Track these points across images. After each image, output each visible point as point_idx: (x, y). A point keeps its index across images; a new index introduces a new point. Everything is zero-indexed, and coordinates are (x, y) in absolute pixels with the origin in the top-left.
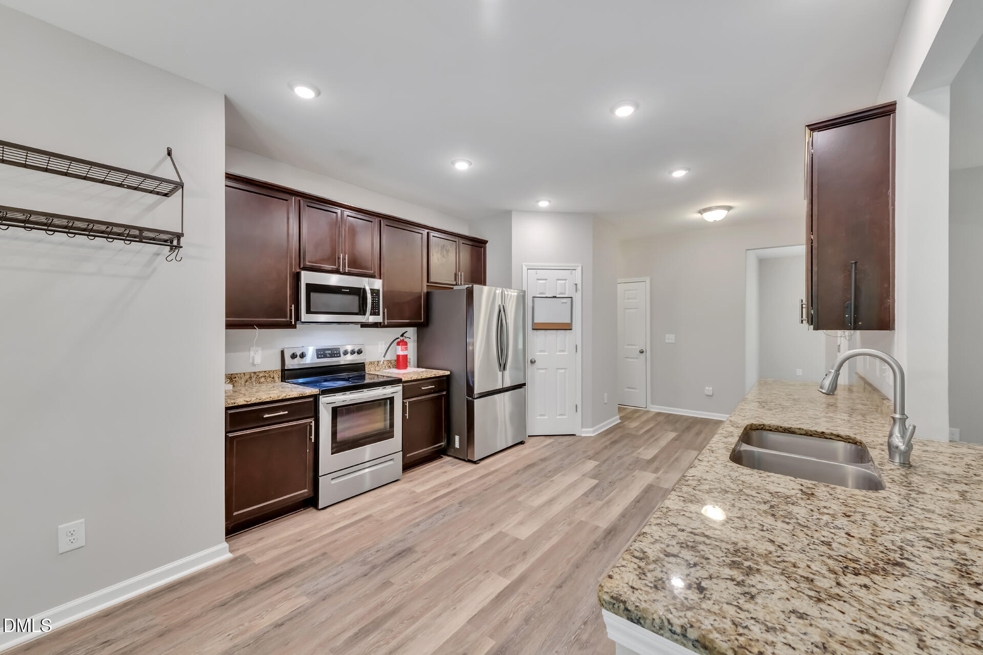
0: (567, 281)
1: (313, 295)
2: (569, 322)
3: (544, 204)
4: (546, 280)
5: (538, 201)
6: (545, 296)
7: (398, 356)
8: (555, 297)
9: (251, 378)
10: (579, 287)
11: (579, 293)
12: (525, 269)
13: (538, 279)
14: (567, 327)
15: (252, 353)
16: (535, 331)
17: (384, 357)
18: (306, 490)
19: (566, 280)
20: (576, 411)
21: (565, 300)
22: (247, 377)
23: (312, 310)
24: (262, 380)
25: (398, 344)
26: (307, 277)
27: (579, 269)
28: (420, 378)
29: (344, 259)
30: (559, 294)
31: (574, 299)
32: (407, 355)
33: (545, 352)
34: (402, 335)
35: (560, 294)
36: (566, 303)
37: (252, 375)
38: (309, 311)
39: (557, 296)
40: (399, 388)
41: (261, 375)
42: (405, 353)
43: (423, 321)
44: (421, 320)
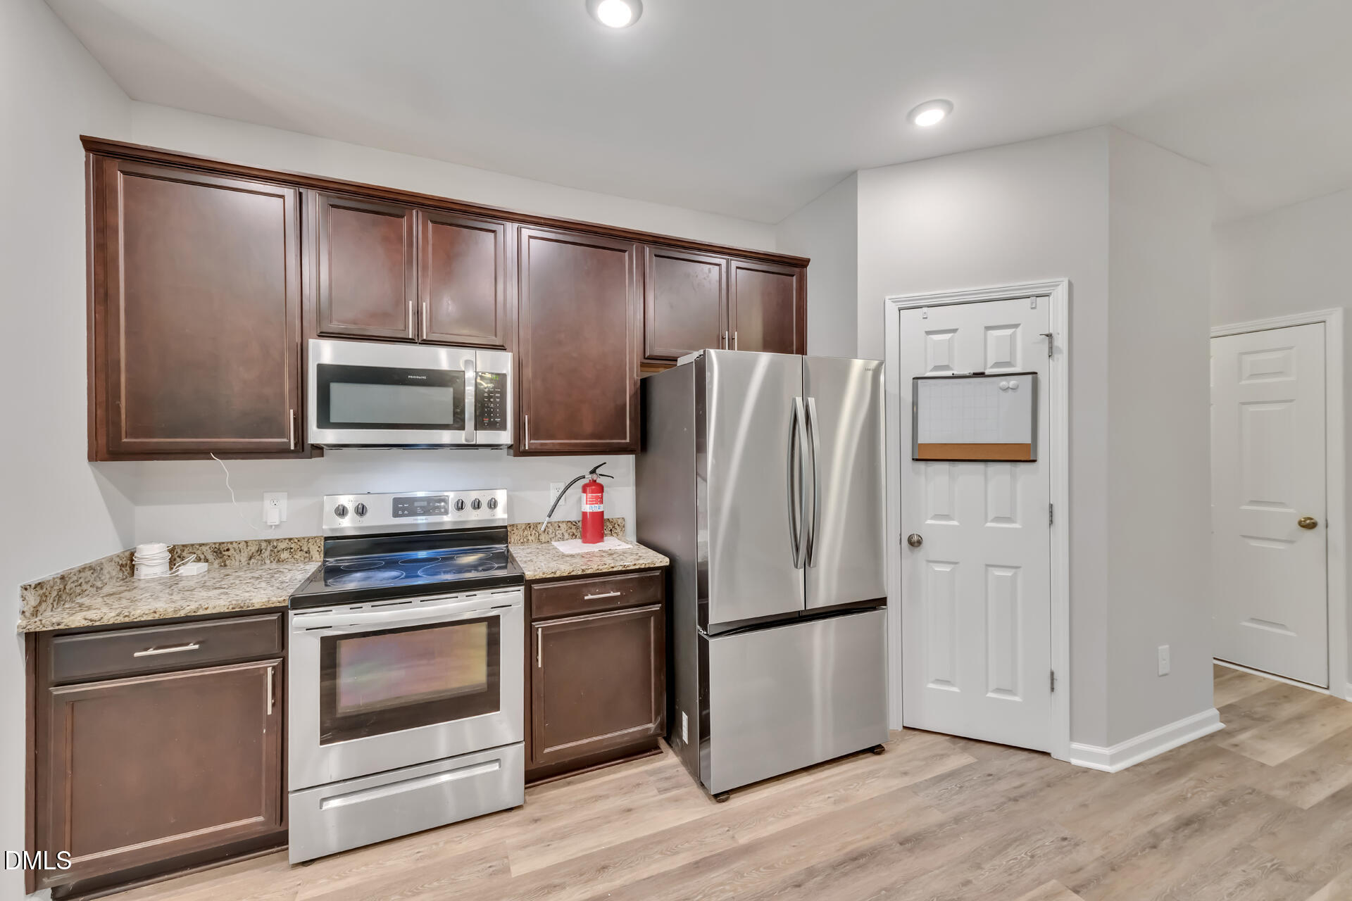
0: (1019, 330)
1: (335, 389)
2: (1027, 439)
4: (954, 331)
6: (949, 373)
7: (584, 514)
8: (981, 375)
9: (260, 551)
10: (1061, 343)
11: (1062, 360)
12: (891, 309)
13: (928, 333)
14: (1022, 455)
15: (267, 504)
16: (922, 465)
17: (550, 516)
19: (1016, 326)
20: (1053, 689)
21: (1013, 382)
22: (254, 548)
23: (332, 420)
24: (285, 555)
25: (584, 490)
26: (322, 352)
27: (1061, 293)
30: (992, 367)
31: (1042, 378)
32: (603, 512)
33: (953, 519)
34: (593, 472)
35: (997, 365)
36: (1015, 389)
37: (264, 545)
38: (324, 422)
39: (988, 372)
41: (282, 546)
42: (597, 508)
43: (628, 440)
44: (625, 438)
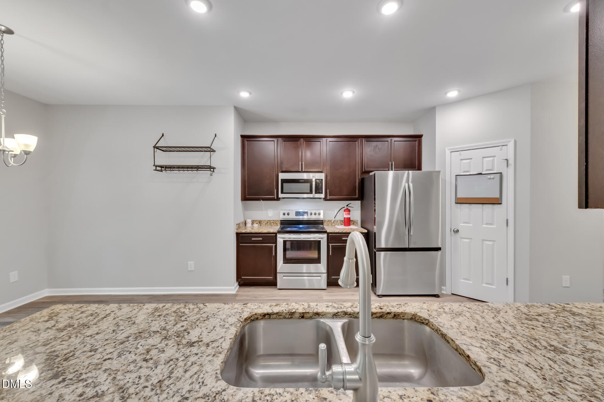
0: (496, 158)
1: (284, 184)
2: (498, 196)
3: (453, 94)
4: (471, 159)
5: (446, 93)
6: (468, 174)
7: (345, 218)
8: (481, 174)
9: (267, 223)
10: (511, 162)
11: (511, 168)
12: (448, 152)
13: (461, 160)
14: (497, 202)
15: (269, 212)
16: (459, 205)
17: (335, 218)
18: (272, 278)
19: (494, 156)
20: (507, 284)
21: (492, 176)
22: (266, 222)
23: (284, 192)
24: (272, 224)
25: (345, 211)
26: (282, 176)
27: (511, 145)
28: (341, 232)
29: (302, 165)
30: (486, 171)
31: (503, 174)
32: (350, 218)
33: (470, 224)
34: (347, 206)
35: (487, 170)
36: (493, 178)
37: (268, 221)
38: (282, 192)
39: (483, 173)
40: (325, 236)
41: (272, 222)
42: (348, 216)
43: (357, 197)
44: (356, 196)
